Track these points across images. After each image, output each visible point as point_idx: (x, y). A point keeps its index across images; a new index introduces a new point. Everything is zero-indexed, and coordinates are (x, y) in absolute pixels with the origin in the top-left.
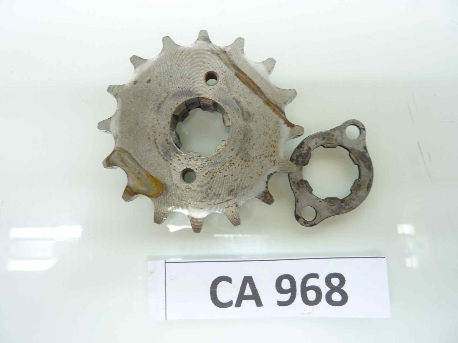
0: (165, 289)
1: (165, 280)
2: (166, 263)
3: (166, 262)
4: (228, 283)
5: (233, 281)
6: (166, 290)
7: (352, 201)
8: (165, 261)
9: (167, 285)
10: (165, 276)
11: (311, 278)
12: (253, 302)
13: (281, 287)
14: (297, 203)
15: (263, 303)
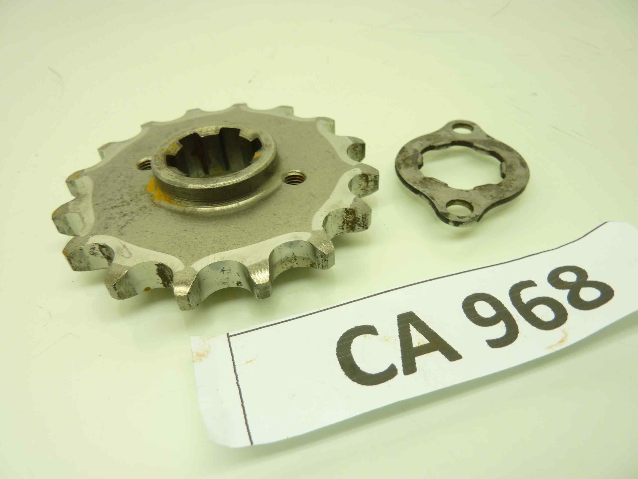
0: (237, 383)
1: (235, 368)
2: (229, 337)
3: (230, 335)
4: (370, 336)
5: (378, 331)
6: (238, 385)
7: (512, 182)
8: (228, 334)
9: (238, 376)
10: (233, 360)
11: (523, 289)
12: (437, 355)
13: (479, 315)
14: (433, 201)
15: (460, 352)
